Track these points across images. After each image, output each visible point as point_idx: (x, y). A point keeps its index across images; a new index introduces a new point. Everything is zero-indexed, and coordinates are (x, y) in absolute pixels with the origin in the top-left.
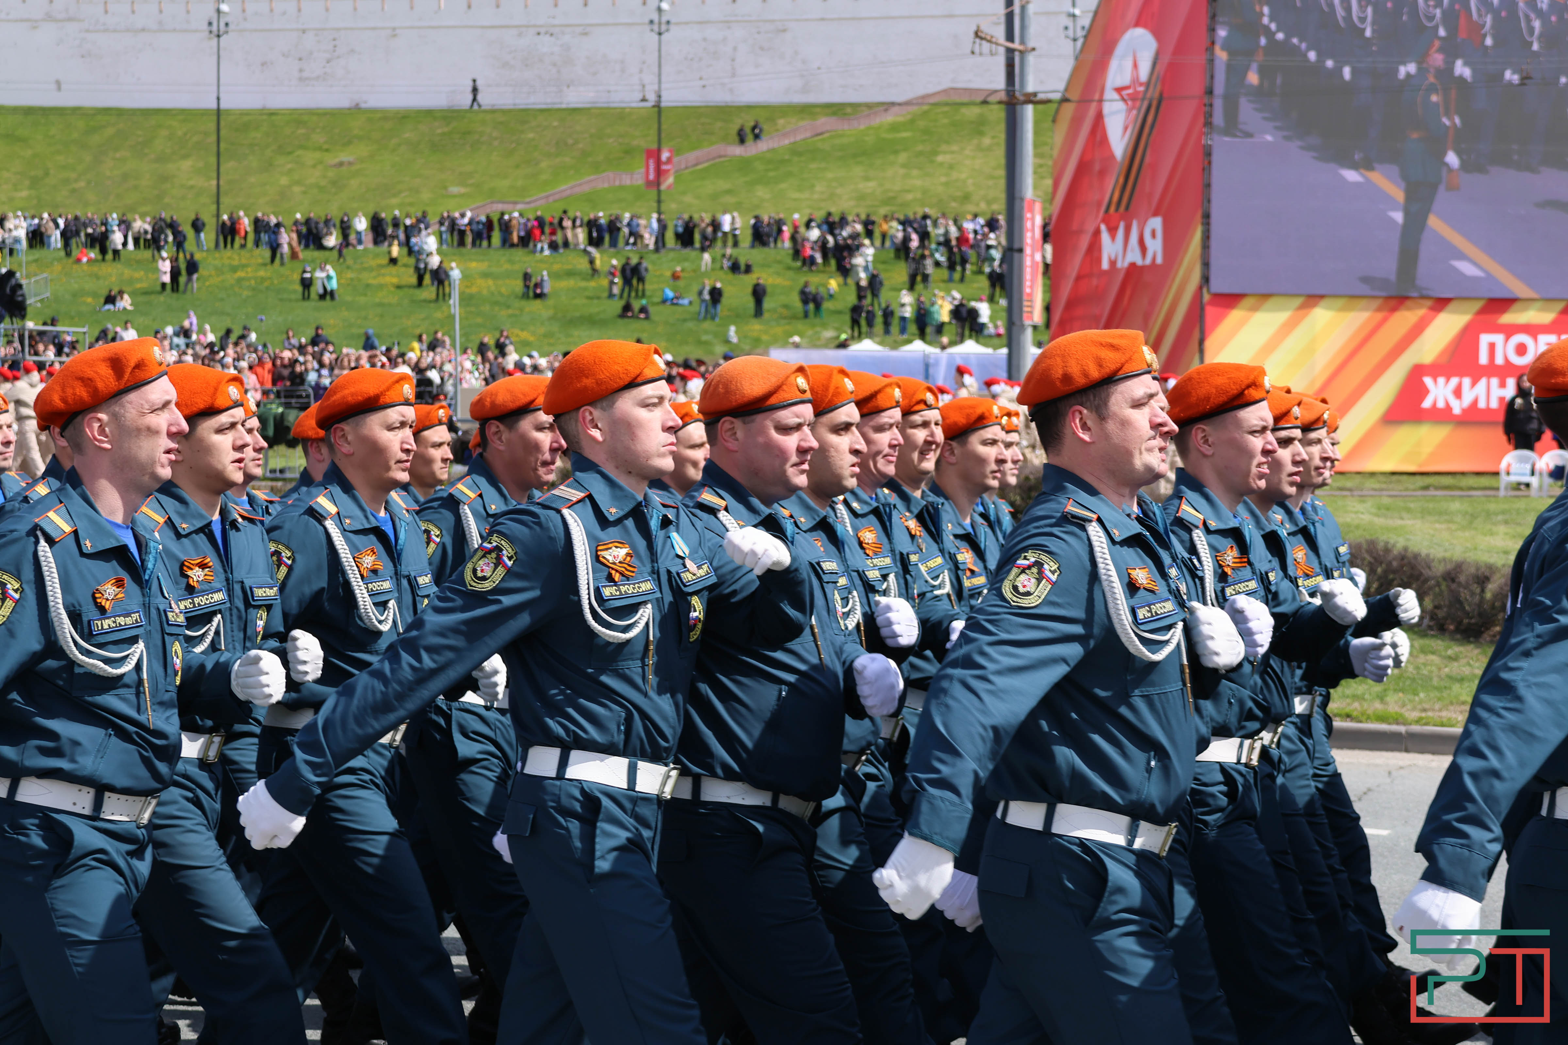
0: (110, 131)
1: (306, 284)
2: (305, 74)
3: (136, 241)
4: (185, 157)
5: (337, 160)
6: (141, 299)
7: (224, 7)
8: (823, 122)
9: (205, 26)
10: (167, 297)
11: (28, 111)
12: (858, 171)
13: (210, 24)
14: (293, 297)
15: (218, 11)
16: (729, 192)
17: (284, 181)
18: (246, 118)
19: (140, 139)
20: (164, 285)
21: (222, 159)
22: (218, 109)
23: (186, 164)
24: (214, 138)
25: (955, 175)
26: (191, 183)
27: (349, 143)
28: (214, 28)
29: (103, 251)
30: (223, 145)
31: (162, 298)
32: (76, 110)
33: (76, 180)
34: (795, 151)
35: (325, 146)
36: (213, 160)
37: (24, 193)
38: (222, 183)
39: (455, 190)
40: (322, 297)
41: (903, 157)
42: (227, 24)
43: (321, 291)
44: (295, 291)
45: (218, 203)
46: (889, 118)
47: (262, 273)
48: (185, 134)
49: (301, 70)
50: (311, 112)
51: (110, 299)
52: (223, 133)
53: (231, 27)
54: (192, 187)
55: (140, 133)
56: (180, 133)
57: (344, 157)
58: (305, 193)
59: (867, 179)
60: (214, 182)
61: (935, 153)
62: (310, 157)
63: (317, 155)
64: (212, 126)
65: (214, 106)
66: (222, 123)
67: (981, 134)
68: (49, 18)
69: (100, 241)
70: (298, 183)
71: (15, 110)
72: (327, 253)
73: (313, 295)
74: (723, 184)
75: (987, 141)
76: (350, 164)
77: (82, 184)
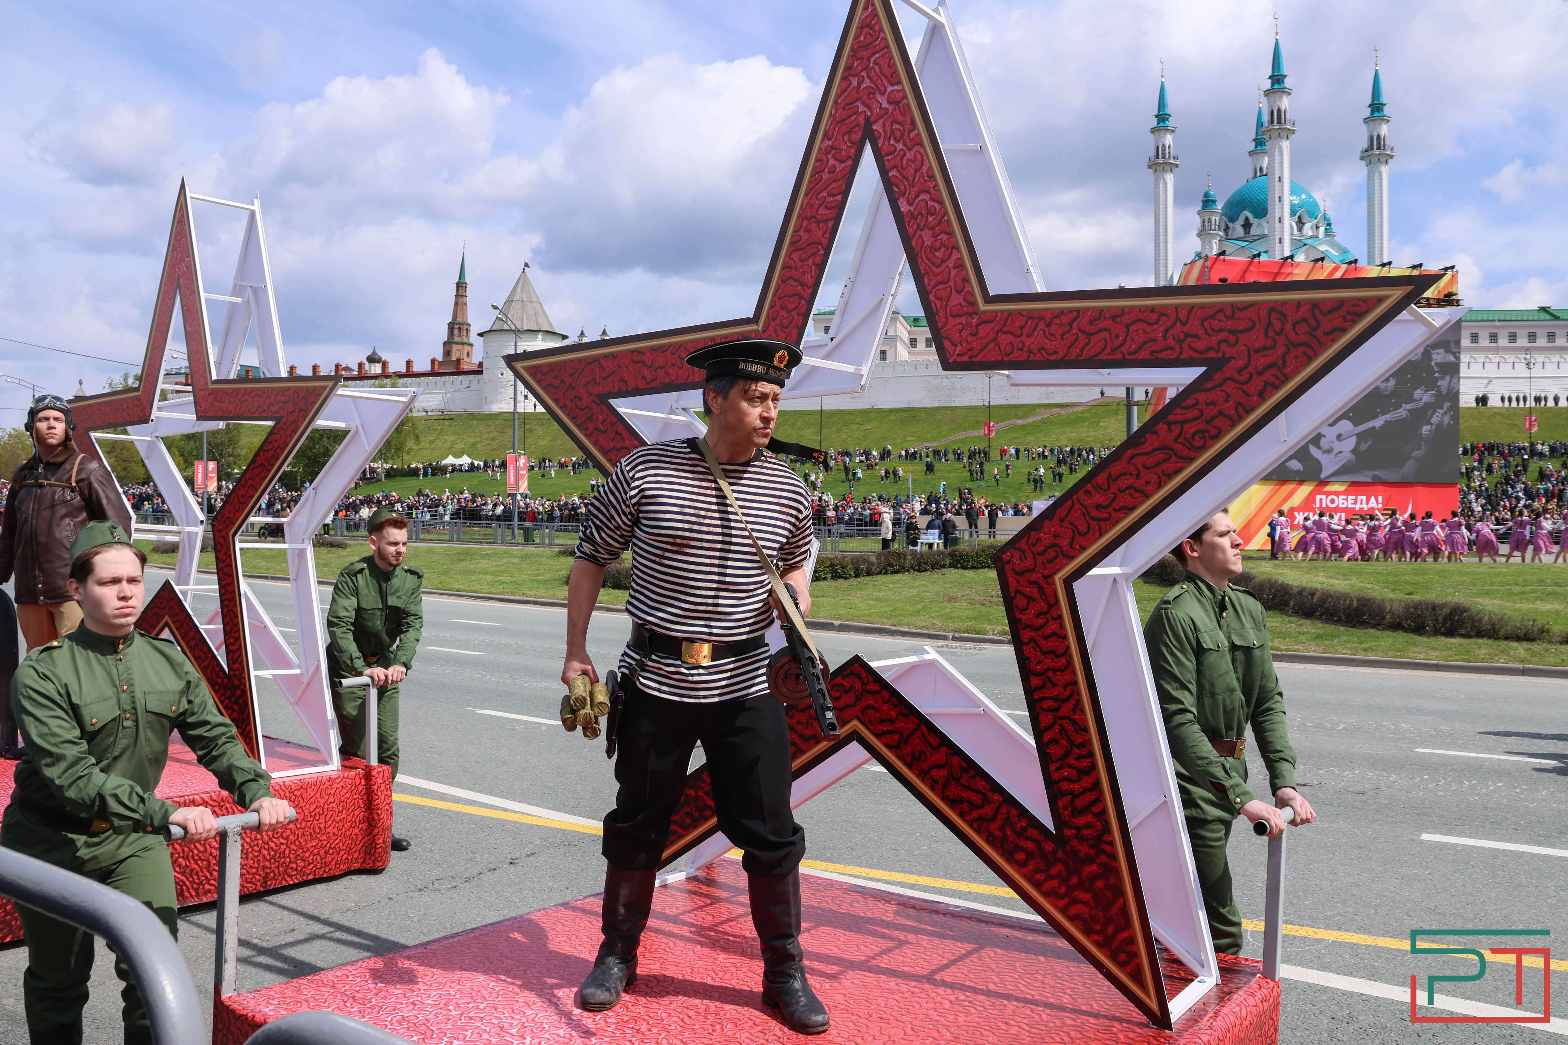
4: (809, 428)
5: (865, 428)
8: (1055, 410)
12: (1068, 429)
16: (1017, 438)
17: (845, 436)
18: (831, 413)
19: (793, 422)
21: (822, 427)
22: (821, 410)
23: (809, 431)
24: (819, 421)
25: (1107, 431)
26: (811, 438)
27: (869, 422)
30: (822, 423)
34: (1043, 421)
35: (861, 423)
36: (819, 429)
38: (822, 437)
39: (910, 438)
41: (1086, 424)
45: (821, 445)
46: (1081, 408)
48: (809, 420)
50: (855, 411)
52: (823, 419)
55: (793, 419)
56: (807, 419)
57: (868, 427)
58: (853, 440)
59: (1072, 432)
60: (819, 437)
61: (1099, 422)
62: (855, 427)
63: (858, 426)
64: (819, 417)
66: (823, 415)
67: (1118, 414)
70: (850, 437)
74: (1015, 435)
75: (1120, 417)
76: (870, 429)
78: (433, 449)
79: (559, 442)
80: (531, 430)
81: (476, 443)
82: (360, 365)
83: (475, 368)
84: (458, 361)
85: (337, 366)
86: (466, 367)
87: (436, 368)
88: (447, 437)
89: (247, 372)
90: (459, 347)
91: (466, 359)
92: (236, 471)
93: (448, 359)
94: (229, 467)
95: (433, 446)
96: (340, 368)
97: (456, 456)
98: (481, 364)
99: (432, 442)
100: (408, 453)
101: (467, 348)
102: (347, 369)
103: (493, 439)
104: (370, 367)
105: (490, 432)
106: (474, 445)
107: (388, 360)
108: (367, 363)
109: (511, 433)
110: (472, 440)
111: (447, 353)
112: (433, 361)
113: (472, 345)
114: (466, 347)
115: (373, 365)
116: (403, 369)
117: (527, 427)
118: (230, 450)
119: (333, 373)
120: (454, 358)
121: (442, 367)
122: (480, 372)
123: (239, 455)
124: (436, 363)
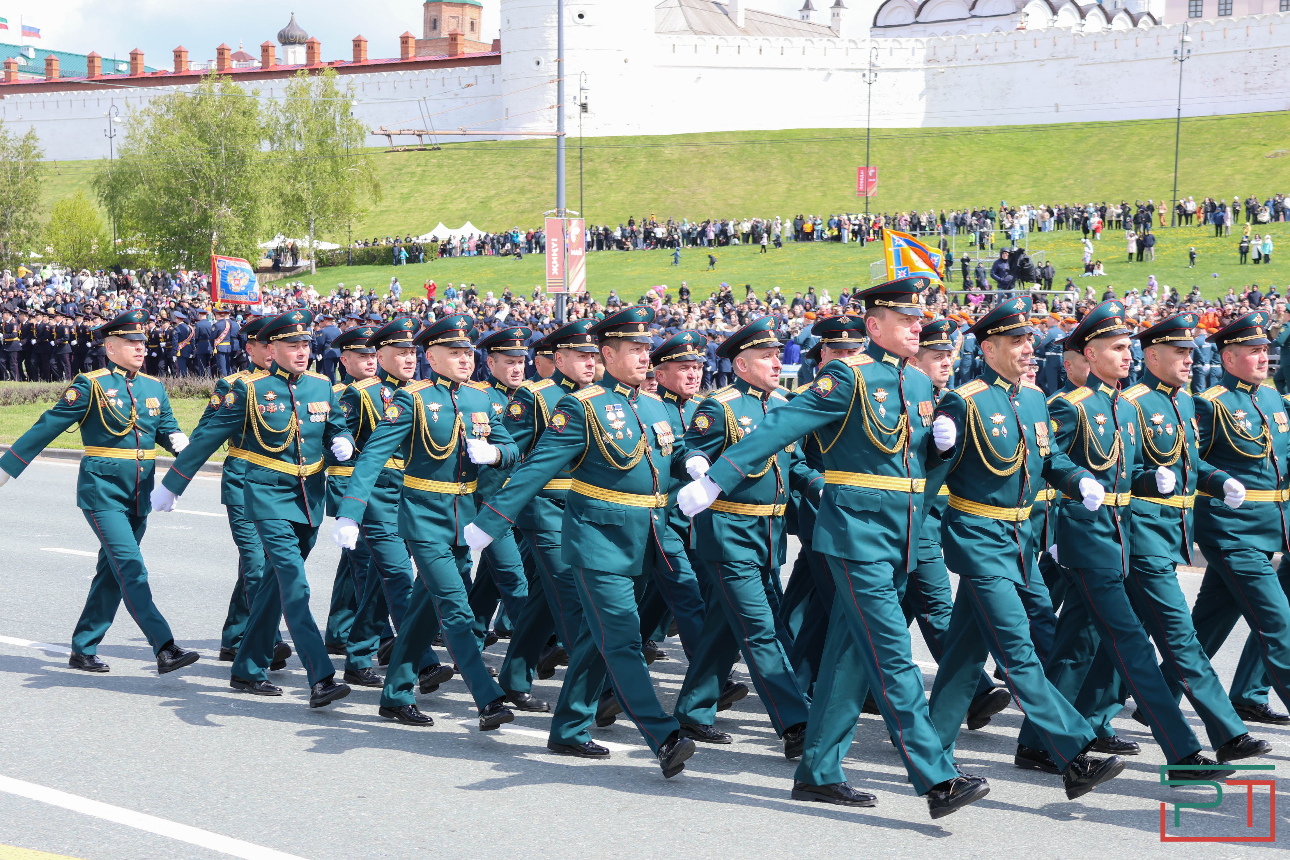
0: (1094, 140)
1: (1244, 252)
2: (1249, 86)
3: (1110, 222)
4: (1150, 156)
5: (1273, 152)
6: (1113, 267)
7: (1187, 38)
9: (1172, 54)
10: (1134, 265)
11: (1034, 129)
13: (1176, 52)
14: (1232, 262)
15: (1183, 41)
17: (1228, 171)
18: (1199, 123)
19: (1116, 145)
20: (1131, 254)
21: (1179, 156)
22: (1179, 118)
23: (1151, 162)
24: (1174, 140)
26: (1154, 176)
27: (1283, 138)
28: (1179, 55)
29: (1086, 231)
30: (1180, 146)
31: (1129, 266)
32: (1068, 126)
33: (1067, 179)
35: (1263, 142)
36: (1173, 158)
37: (1028, 191)
38: (1178, 175)
40: (1256, 261)
42: (1189, 51)
43: (1256, 257)
44: (1235, 257)
45: (1175, 191)
47: (1208, 244)
48: (1151, 139)
49: (1246, 83)
50: (1253, 115)
51: (1089, 268)
52: (1180, 136)
53: (1192, 53)
54: (1155, 179)
55: (1116, 140)
56: (1147, 138)
57: (1279, 149)
58: (1244, 179)
60: (1173, 174)
62: (1251, 150)
63: (1257, 149)
64: (1173, 131)
65: (1176, 116)
66: (1181, 129)
68: (1053, 57)
69: (1083, 224)
70: (1239, 172)
71: (1024, 129)
72: (1262, 226)
73: (1250, 261)
76: (1283, 154)
77: (1071, 181)
78: (409, 211)
79: (648, 195)
80: (593, 173)
81: (491, 198)
82: (265, 49)
83: (487, 51)
84: (453, 38)
85: (221, 52)
86: (466, 50)
87: (412, 53)
88: (433, 189)
89: (49, 63)
90: (455, 11)
91: (469, 35)
92: (33, 255)
93: (434, 35)
94: (20, 246)
95: (407, 206)
96: (227, 54)
97: (450, 224)
98: (496, 44)
99: (405, 198)
100: (360, 219)
101: (470, 13)
102: (240, 56)
103: (522, 191)
104: (286, 53)
105: (515, 178)
106: (484, 203)
107: (317, 38)
108: (278, 45)
109: (555, 179)
110: (481, 194)
111: (433, 24)
112: (405, 40)
113: (480, 7)
114: (467, 9)
115: (290, 49)
116: (348, 58)
117: (587, 166)
118: (18, 215)
119: (214, 66)
120: (445, 34)
121: (423, 52)
122: (495, 60)
123: (36, 225)
124: (411, 43)
